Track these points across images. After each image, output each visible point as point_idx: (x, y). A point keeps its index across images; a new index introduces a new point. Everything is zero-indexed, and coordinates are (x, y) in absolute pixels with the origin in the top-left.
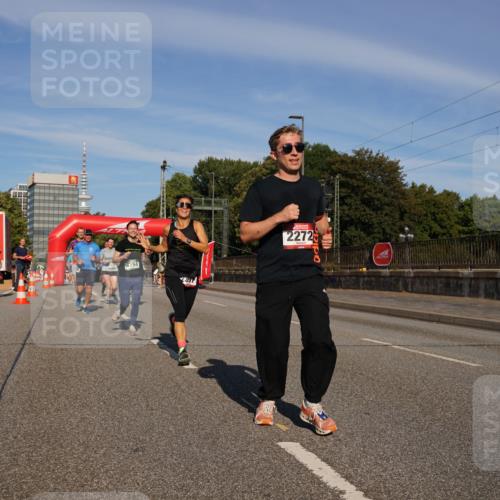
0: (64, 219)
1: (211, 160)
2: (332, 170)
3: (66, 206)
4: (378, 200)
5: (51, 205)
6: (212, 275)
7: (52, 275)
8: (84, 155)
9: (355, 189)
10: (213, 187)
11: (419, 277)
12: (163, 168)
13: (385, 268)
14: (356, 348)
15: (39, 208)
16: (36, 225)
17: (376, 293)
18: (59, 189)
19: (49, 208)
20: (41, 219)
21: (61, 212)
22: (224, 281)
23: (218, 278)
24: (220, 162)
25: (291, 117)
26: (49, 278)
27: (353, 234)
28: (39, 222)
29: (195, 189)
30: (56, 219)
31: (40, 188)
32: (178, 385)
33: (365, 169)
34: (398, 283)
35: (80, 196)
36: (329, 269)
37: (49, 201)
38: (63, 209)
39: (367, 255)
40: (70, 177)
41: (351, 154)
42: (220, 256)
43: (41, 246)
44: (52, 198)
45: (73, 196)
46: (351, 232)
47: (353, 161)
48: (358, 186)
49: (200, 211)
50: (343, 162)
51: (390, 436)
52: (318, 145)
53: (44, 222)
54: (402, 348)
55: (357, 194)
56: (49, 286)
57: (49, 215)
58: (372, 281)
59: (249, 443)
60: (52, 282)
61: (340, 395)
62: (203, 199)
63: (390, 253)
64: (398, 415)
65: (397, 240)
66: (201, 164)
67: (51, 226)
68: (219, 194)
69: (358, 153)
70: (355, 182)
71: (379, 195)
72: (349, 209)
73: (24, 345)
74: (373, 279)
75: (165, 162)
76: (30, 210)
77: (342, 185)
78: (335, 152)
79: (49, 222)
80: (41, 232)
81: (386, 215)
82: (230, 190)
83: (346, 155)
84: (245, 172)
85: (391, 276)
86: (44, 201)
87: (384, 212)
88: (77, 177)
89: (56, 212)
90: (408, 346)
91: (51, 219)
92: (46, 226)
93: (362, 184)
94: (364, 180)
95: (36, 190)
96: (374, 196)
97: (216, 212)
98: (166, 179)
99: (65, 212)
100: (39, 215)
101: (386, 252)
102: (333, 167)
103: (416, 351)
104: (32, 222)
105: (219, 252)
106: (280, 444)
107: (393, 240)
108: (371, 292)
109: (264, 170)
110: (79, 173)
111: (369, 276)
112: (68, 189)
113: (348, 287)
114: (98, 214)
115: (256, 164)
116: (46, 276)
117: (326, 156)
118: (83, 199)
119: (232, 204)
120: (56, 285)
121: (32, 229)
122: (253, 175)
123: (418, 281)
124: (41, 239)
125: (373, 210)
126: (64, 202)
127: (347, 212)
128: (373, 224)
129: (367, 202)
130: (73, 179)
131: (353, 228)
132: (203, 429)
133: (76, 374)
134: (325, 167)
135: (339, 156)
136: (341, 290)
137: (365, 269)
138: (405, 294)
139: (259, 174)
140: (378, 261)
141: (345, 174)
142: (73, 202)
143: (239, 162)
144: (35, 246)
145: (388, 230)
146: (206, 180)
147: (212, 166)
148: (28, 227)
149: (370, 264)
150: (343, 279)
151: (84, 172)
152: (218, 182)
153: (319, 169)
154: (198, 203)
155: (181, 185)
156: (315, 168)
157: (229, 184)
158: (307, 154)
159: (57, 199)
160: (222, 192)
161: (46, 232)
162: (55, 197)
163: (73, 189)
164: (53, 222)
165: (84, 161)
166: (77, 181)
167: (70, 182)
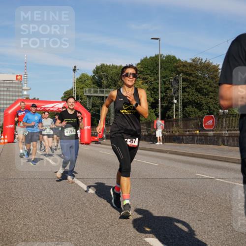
0: (14, 102)
1: (103, 66)
2: (177, 71)
3: (14, 94)
4: (206, 89)
5: (5, 93)
6: (105, 136)
7: (6, 137)
8: (26, 63)
9: (192, 83)
10: (105, 82)
11: (231, 136)
12: (74, 70)
13: (210, 131)
14: (193, 180)
17: (205, 146)
18: (10, 83)
19: (4, 95)
23: (108, 137)
24: (109, 67)
25: (152, 39)
26: (4, 138)
27: (190, 110)
29: (94, 83)
30: (8, 102)
32: (83, 203)
33: (198, 70)
34: (218, 140)
35: (23, 88)
36: (176, 132)
37: (4, 91)
38: (13, 96)
39: (200, 123)
40: (17, 76)
41: (189, 61)
42: (109, 124)
44: (6, 89)
45: (19, 87)
46: (189, 109)
47: (190, 65)
48: (193, 81)
49: (97, 96)
50: (184, 66)
51: (214, 235)
52: (169, 56)
53: (1, 104)
54: (221, 180)
55: (193, 86)
56: (4, 143)
57: (4, 100)
58: (202, 139)
59: (127, 239)
60: (6, 141)
61: (183, 209)
62: (99, 89)
63: (213, 122)
64: (219, 222)
65: (217, 114)
66: (97, 68)
67: (5, 106)
68: (108, 86)
69: (194, 61)
70: (192, 79)
71: (206, 86)
72: (188, 95)
74: (203, 137)
75: (75, 67)
77: (184, 80)
78: (179, 60)
79: (4, 104)
81: (211, 98)
82: (114, 84)
83: (186, 62)
85: (214, 136)
87: (210, 97)
88: (21, 76)
89: (8, 98)
90: (225, 179)
91: (5, 102)
92: (2, 106)
93: (196, 79)
94: (197, 76)
96: (203, 87)
97: (106, 97)
98: (76, 77)
99: (14, 98)
101: (211, 121)
102: (178, 69)
103: (230, 182)
105: (109, 122)
106: (146, 239)
107: (215, 114)
108: (202, 146)
110: (23, 74)
111: (200, 136)
112: (16, 84)
113: (187, 143)
114: (34, 99)
116: (2, 137)
117: (174, 62)
118: (25, 90)
120: (8, 142)
123: (231, 138)
125: (203, 95)
126: (13, 91)
127: (187, 97)
128: (203, 104)
129: (199, 91)
130: (19, 77)
131: (190, 107)
132: (99, 230)
133: (20, 197)
134: (173, 69)
135: (182, 62)
136: (183, 144)
137: (198, 132)
138: (223, 147)
140: (206, 126)
141: (186, 73)
142: (19, 92)
143: (120, 67)
145: (212, 107)
146: (101, 78)
147: (104, 69)
149: (201, 128)
150: (184, 138)
151: (26, 73)
152: (108, 79)
153: (170, 70)
154: (96, 92)
155: (85, 81)
156: (167, 70)
157: (114, 80)
158: (162, 62)
159: (9, 89)
160: (110, 85)
161: (2, 110)
162: (7, 88)
163: (19, 84)
164: (7, 104)
165: (26, 66)
166: (21, 78)
167: (17, 79)
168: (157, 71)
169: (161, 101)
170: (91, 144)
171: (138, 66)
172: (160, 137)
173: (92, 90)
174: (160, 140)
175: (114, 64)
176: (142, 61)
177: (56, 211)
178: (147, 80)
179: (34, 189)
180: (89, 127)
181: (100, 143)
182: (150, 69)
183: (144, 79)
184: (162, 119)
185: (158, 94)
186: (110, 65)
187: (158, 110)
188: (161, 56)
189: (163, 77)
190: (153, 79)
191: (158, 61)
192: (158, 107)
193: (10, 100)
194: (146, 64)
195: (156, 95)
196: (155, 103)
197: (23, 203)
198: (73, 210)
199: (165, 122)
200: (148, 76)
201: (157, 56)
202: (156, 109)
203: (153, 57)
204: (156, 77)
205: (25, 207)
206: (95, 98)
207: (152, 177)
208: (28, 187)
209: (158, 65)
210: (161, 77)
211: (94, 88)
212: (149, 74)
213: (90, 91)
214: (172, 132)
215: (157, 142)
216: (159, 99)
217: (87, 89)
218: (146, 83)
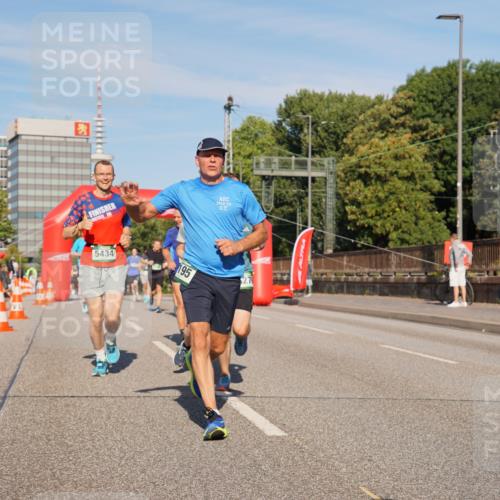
0: (69, 193)
1: (304, 95)
3: (70, 171)
5: (47, 170)
6: (309, 283)
7: (50, 285)
10: (308, 139)
12: (228, 108)
15: (27, 175)
16: (21, 204)
18: (59, 144)
19: (43, 176)
20: (31, 192)
21: (63, 182)
22: (330, 291)
23: (319, 286)
24: (321, 98)
26: (45, 289)
28: (27, 198)
29: (280, 142)
30: (55, 193)
31: (27, 142)
32: (256, 464)
35: (93, 157)
37: (43, 164)
38: (67, 177)
40: (77, 125)
42: (321, 252)
43: (30, 237)
44: (47, 159)
45: (82, 155)
49: (287, 178)
53: (35, 198)
56: (45, 301)
57: (43, 187)
60: (50, 295)
62: (293, 158)
66: (289, 102)
67: (47, 204)
68: (319, 150)
73: (5, 398)
75: (230, 99)
76: (11, 179)
79: (43, 198)
80: (31, 215)
82: (336, 143)
84: (362, 112)
86: (35, 164)
88: (88, 125)
89: (55, 182)
91: (47, 193)
92: (39, 204)
95: (21, 147)
97: (313, 179)
98: (233, 128)
99: (70, 182)
100: (27, 186)
104: (16, 199)
105: (319, 245)
109: (394, 109)
110: (93, 119)
112: (74, 144)
115: (380, 100)
116: (40, 286)
119: (341, 166)
120: (56, 300)
121: (15, 210)
122: (375, 117)
124: (31, 226)
126: (67, 165)
130: (82, 128)
133: (89, 445)
139: (386, 116)
142: (82, 166)
143: (352, 97)
144: (21, 237)
146: (298, 128)
147: (306, 104)
148: (10, 207)
151: (99, 116)
152: (317, 131)
153: (488, 104)
154: (285, 165)
155: (256, 135)
156: (481, 104)
157: (335, 133)
158: (468, 81)
159: (56, 160)
160: (325, 147)
161: (40, 215)
162: (52, 158)
163: (82, 145)
164: (51, 198)
165: (100, 98)
166: (88, 130)
167: (77, 132)
168: (454, 105)
169: (464, 189)
170: (273, 305)
171: (401, 94)
172: (460, 288)
173: (276, 159)
174: (460, 295)
175: (333, 91)
176: (411, 80)
177: (183, 485)
178: (425, 133)
179: (124, 423)
180: (268, 260)
181: (295, 303)
182: (432, 101)
183: (415, 130)
184: (466, 238)
185: (456, 169)
186: (323, 94)
187: (456, 213)
188: (464, 66)
189: (469, 123)
190: (440, 129)
191: (456, 79)
192: (454, 204)
193: (59, 188)
194: (423, 86)
195: (449, 174)
196: (445, 193)
197: (95, 461)
198: (228, 481)
199: (474, 246)
200: (429, 120)
201: (453, 66)
202: (448, 211)
203: (443, 70)
204: (448, 122)
205: (102, 473)
206: (284, 181)
207: (441, 397)
208: (109, 418)
209: (456, 89)
210: (463, 124)
211: (280, 154)
212: (429, 116)
213: (269, 163)
214: (495, 274)
215: (451, 300)
216: (459, 184)
217: (262, 159)
218: (423, 139)
